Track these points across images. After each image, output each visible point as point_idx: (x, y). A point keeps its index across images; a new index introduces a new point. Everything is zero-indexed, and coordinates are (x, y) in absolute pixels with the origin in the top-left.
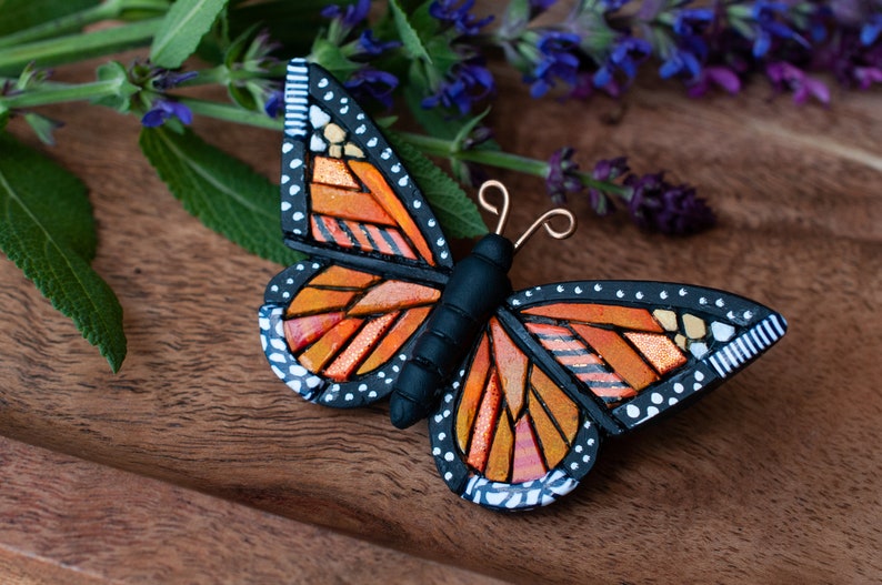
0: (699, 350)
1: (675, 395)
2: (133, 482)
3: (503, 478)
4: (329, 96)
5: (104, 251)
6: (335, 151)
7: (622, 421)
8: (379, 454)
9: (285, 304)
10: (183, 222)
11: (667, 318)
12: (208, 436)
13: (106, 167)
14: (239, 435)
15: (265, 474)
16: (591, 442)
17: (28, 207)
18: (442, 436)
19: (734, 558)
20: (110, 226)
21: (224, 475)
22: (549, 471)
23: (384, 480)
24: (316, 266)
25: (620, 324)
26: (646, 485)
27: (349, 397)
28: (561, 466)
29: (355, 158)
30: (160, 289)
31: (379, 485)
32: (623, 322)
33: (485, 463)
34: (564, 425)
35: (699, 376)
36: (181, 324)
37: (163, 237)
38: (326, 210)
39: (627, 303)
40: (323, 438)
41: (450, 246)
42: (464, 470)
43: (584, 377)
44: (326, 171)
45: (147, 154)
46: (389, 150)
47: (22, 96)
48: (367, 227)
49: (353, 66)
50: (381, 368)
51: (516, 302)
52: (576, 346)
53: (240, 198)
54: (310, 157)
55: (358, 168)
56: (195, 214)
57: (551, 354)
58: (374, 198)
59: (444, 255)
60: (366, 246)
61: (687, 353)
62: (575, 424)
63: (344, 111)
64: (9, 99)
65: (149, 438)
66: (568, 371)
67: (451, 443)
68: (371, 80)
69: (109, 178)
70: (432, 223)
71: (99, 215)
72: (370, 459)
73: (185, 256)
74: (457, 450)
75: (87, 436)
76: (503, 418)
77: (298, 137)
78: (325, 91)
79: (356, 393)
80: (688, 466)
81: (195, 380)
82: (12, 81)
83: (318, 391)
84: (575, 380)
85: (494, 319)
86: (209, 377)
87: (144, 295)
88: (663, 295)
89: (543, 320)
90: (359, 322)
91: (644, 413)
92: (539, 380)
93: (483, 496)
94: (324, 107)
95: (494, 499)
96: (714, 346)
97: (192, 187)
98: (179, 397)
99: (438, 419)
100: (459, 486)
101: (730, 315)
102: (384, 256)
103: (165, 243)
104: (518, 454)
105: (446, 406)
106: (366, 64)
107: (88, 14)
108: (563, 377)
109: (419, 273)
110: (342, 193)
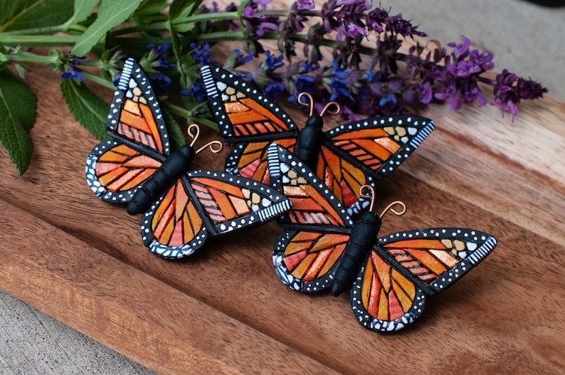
0: (255, 208)
1: (241, 224)
2: (19, 212)
3: (165, 244)
4: (139, 76)
5: (36, 126)
6: (136, 99)
7: (218, 230)
8: (127, 227)
9: (99, 156)
10: (72, 122)
11: (246, 193)
12: (58, 206)
13: (47, 93)
14: (71, 208)
15: (77, 225)
16: (203, 236)
17: (7, 101)
18: (146, 222)
19: (261, 297)
20: (41, 117)
21: (60, 221)
22: (184, 244)
23: (125, 237)
24: (115, 143)
25: (227, 191)
26: (234, 262)
27: (114, 199)
28: (189, 243)
29: (143, 103)
30: (55, 145)
31: (123, 238)
32: (229, 191)
33: (160, 236)
34: (195, 227)
35: (252, 218)
36: (60, 161)
37: (62, 125)
38: (125, 122)
39: (233, 184)
40: (105, 216)
41: (171, 147)
42: (152, 237)
43: (208, 210)
44: (130, 106)
45: (62, 90)
46: (157, 103)
47: (15, 56)
48: (141, 132)
49: (153, 71)
50: (129, 190)
51: (190, 175)
52: (208, 196)
53: (98, 116)
54: (125, 99)
55: (143, 107)
56: (77, 120)
57: (198, 198)
58: (146, 121)
59: (167, 150)
60: (138, 139)
61: (250, 209)
62: (200, 228)
63: (143, 83)
64: (9, 56)
65: (33, 201)
66: (203, 206)
67: (149, 226)
68: (160, 78)
69: (47, 97)
70: (166, 136)
71: (38, 111)
72: (122, 228)
73: (69, 135)
74: (151, 229)
75: (8, 195)
76: (172, 220)
77: (122, 90)
78: (138, 73)
79: (117, 198)
80: (254, 258)
81: (59, 184)
82: (13, 49)
83: (103, 194)
84: (204, 210)
85: (180, 180)
86: (65, 184)
87: (48, 146)
88: (248, 184)
89: (199, 184)
90: (127, 169)
91: (227, 229)
92: (191, 208)
93: (156, 249)
94: (136, 80)
95: (160, 251)
96: (261, 207)
97: (79, 108)
98: (51, 189)
99: (147, 215)
100: (147, 244)
101: (271, 197)
102: (144, 146)
103: (63, 128)
104: (174, 235)
105: (151, 210)
106: (159, 72)
107: (54, 28)
108: (200, 208)
109: (155, 155)
110: (134, 116)
